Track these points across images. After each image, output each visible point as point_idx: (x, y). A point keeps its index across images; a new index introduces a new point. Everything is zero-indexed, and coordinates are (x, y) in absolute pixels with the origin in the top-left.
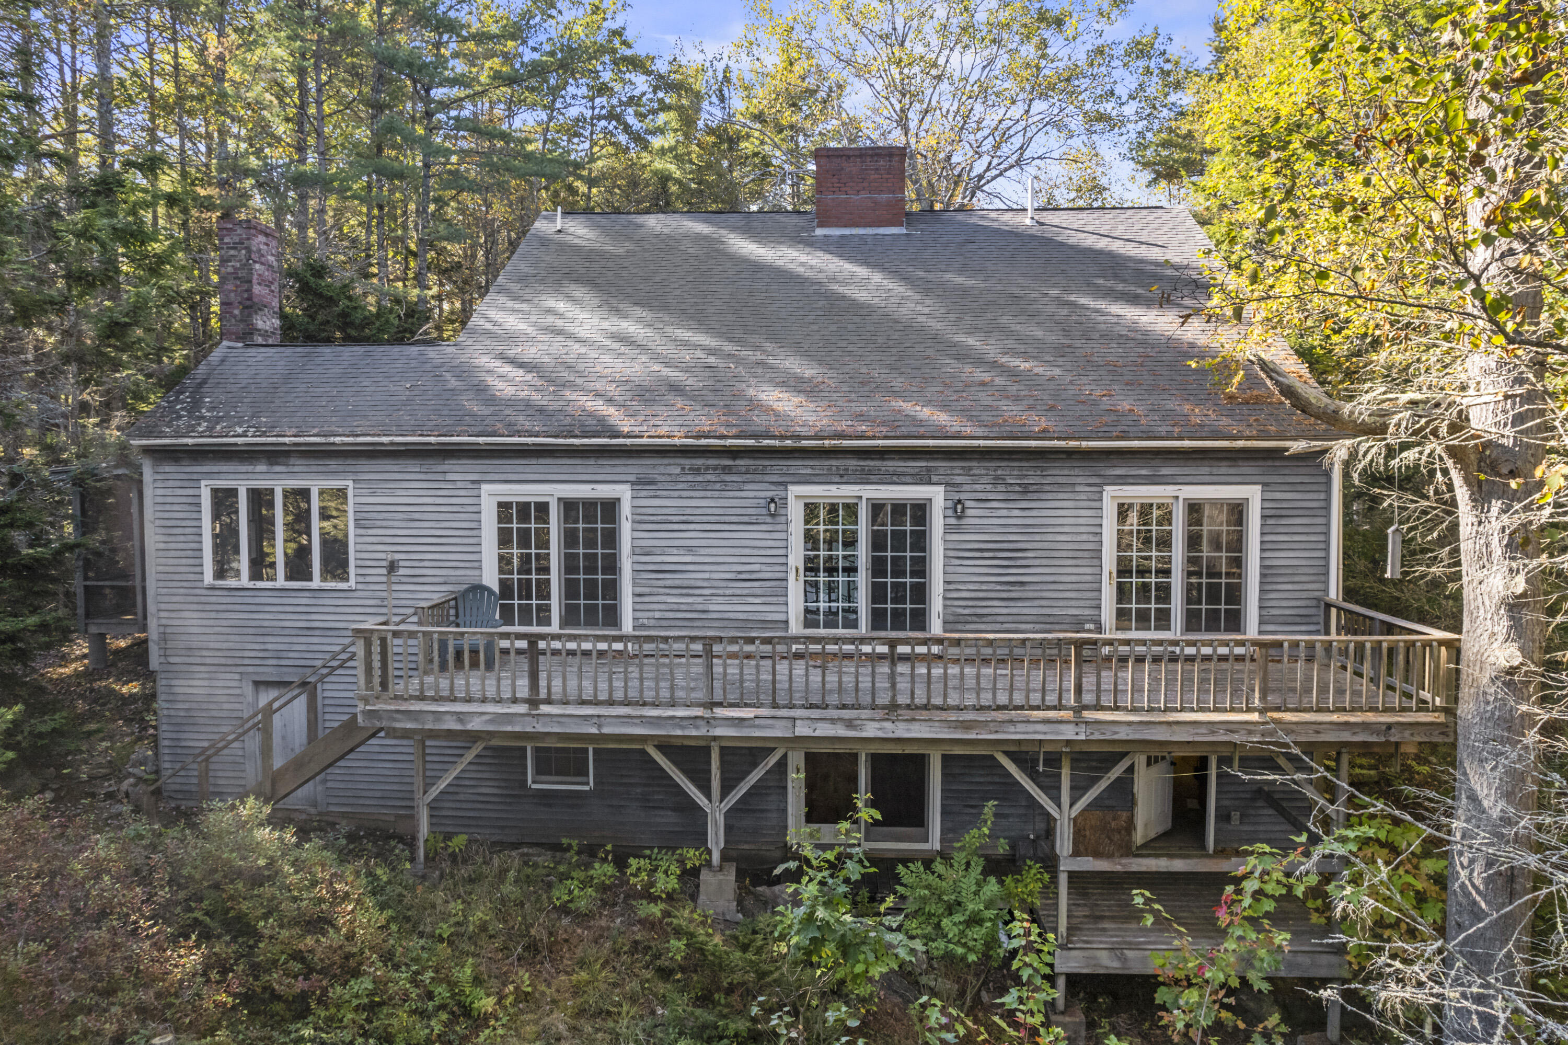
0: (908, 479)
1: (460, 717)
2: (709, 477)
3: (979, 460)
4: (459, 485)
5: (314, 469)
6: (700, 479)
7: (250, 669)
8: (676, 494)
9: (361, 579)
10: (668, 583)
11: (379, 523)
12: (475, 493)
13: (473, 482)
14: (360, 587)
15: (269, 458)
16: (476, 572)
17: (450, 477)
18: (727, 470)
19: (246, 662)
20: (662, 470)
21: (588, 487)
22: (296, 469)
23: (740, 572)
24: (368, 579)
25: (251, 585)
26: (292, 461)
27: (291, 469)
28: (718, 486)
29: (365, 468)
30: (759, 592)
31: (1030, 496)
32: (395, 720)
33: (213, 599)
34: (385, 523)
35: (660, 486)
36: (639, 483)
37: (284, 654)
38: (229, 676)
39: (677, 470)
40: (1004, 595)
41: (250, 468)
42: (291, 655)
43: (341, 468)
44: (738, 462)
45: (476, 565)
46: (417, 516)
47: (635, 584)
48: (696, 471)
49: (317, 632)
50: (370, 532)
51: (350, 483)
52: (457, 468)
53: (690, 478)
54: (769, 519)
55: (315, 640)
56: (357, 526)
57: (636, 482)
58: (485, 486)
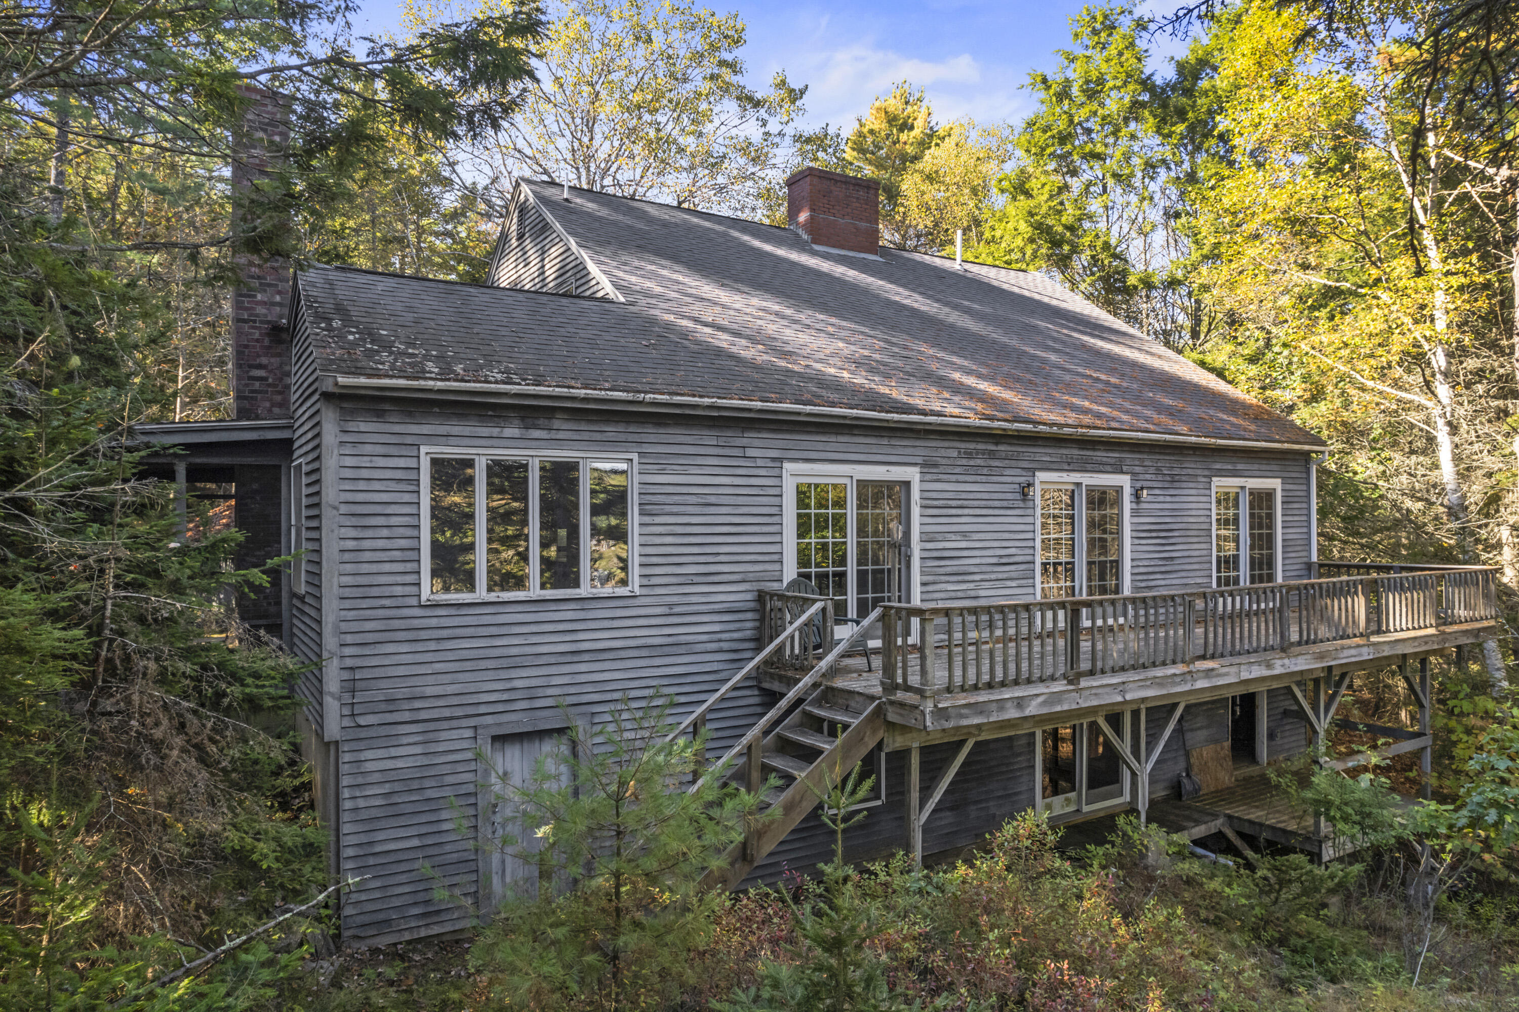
0: (1109, 468)
1: (1020, 702)
2: (979, 462)
3: (1150, 453)
4: (760, 463)
5: (586, 436)
6: (972, 463)
7: (489, 720)
8: (954, 478)
9: (645, 581)
10: (948, 570)
11: (668, 509)
12: (776, 472)
13: (773, 459)
14: (645, 591)
15: (523, 418)
16: (777, 567)
17: (750, 452)
18: (992, 455)
19: (483, 709)
20: (943, 452)
21: (882, 469)
22: (561, 435)
23: (1001, 556)
24: (655, 581)
25: (492, 597)
26: (556, 424)
27: (553, 435)
28: (985, 471)
29: (652, 438)
30: (1013, 575)
31: (1177, 485)
32: (962, 716)
33: (434, 622)
34: (675, 509)
35: (941, 469)
36: (927, 466)
37: (540, 692)
38: (455, 734)
39: (955, 454)
40: (1163, 569)
41: (495, 431)
42: (550, 692)
43: (622, 437)
44: (1001, 448)
45: (776, 557)
46: (713, 500)
47: (923, 573)
48: (969, 455)
49: (586, 657)
50: (658, 520)
51: (635, 457)
52: (757, 443)
53: (964, 462)
54: (1021, 504)
55: (583, 667)
56: (641, 514)
57: (924, 465)
58: (786, 465)
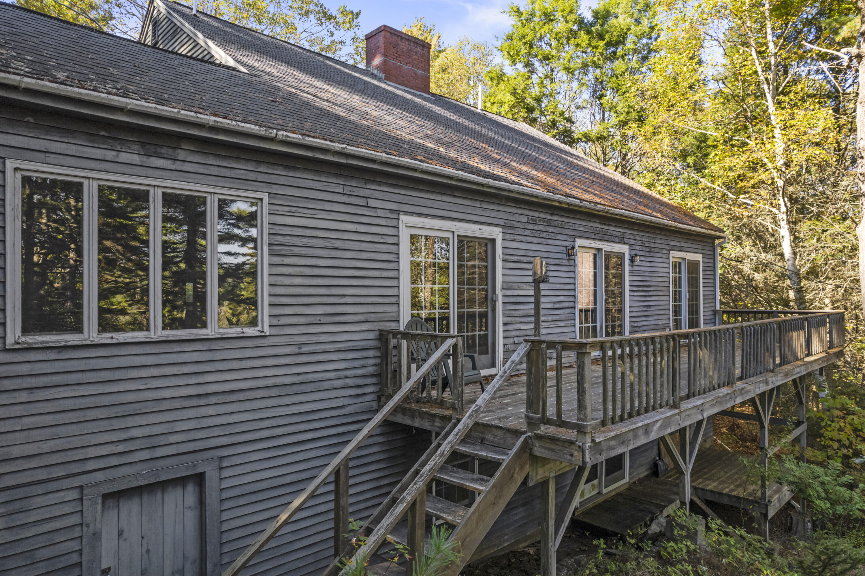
0: (617, 239)
2: (541, 228)
3: (639, 231)
4: (380, 213)
5: (214, 171)
6: (536, 228)
7: (99, 476)
8: (524, 239)
9: (275, 321)
10: (521, 313)
11: (297, 250)
12: (393, 223)
13: (392, 211)
14: (275, 331)
15: (143, 144)
16: (394, 308)
17: (372, 203)
18: (549, 223)
19: (91, 465)
20: (517, 218)
21: (475, 227)
22: (187, 167)
23: (554, 303)
24: (284, 321)
25: (106, 338)
26: (182, 155)
27: (178, 166)
28: (545, 235)
29: (282, 180)
30: (562, 317)
31: (652, 254)
33: (25, 369)
34: (304, 251)
35: (516, 231)
36: (507, 227)
37: (162, 440)
38: (52, 499)
39: (525, 220)
40: (646, 314)
41: (110, 155)
42: (173, 439)
43: (252, 176)
44: (555, 218)
45: (393, 300)
46: (339, 244)
47: (504, 315)
48: (535, 221)
49: (214, 400)
50: (287, 261)
51: (266, 197)
52: (378, 195)
53: (531, 227)
54: (566, 262)
55: (211, 411)
56: (271, 254)
57: (505, 227)
58: (403, 217)
